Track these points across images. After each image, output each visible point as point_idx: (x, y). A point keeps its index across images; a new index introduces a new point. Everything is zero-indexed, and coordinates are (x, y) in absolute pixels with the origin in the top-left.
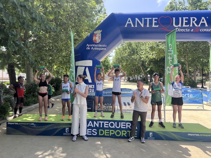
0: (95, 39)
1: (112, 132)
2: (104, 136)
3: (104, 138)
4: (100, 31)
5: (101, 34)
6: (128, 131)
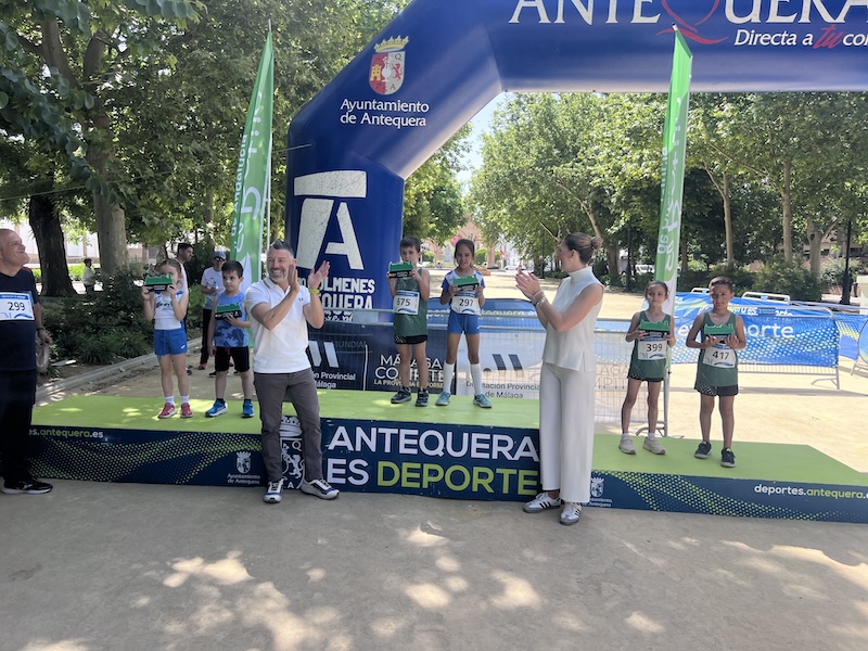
0: (379, 79)
1: (433, 473)
2: (398, 489)
3: (397, 496)
4: (400, 43)
5: (403, 54)
6: (499, 471)
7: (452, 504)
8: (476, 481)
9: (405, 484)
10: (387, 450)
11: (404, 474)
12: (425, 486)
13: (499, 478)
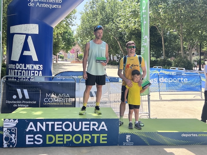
1: (68, 138)
2: (55, 145)
3: (54, 148)
6: (93, 135)
7: (76, 149)
8: (85, 139)
9: (57, 143)
10: (50, 130)
11: (57, 139)
12: (65, 143)
13: (93, 138)
